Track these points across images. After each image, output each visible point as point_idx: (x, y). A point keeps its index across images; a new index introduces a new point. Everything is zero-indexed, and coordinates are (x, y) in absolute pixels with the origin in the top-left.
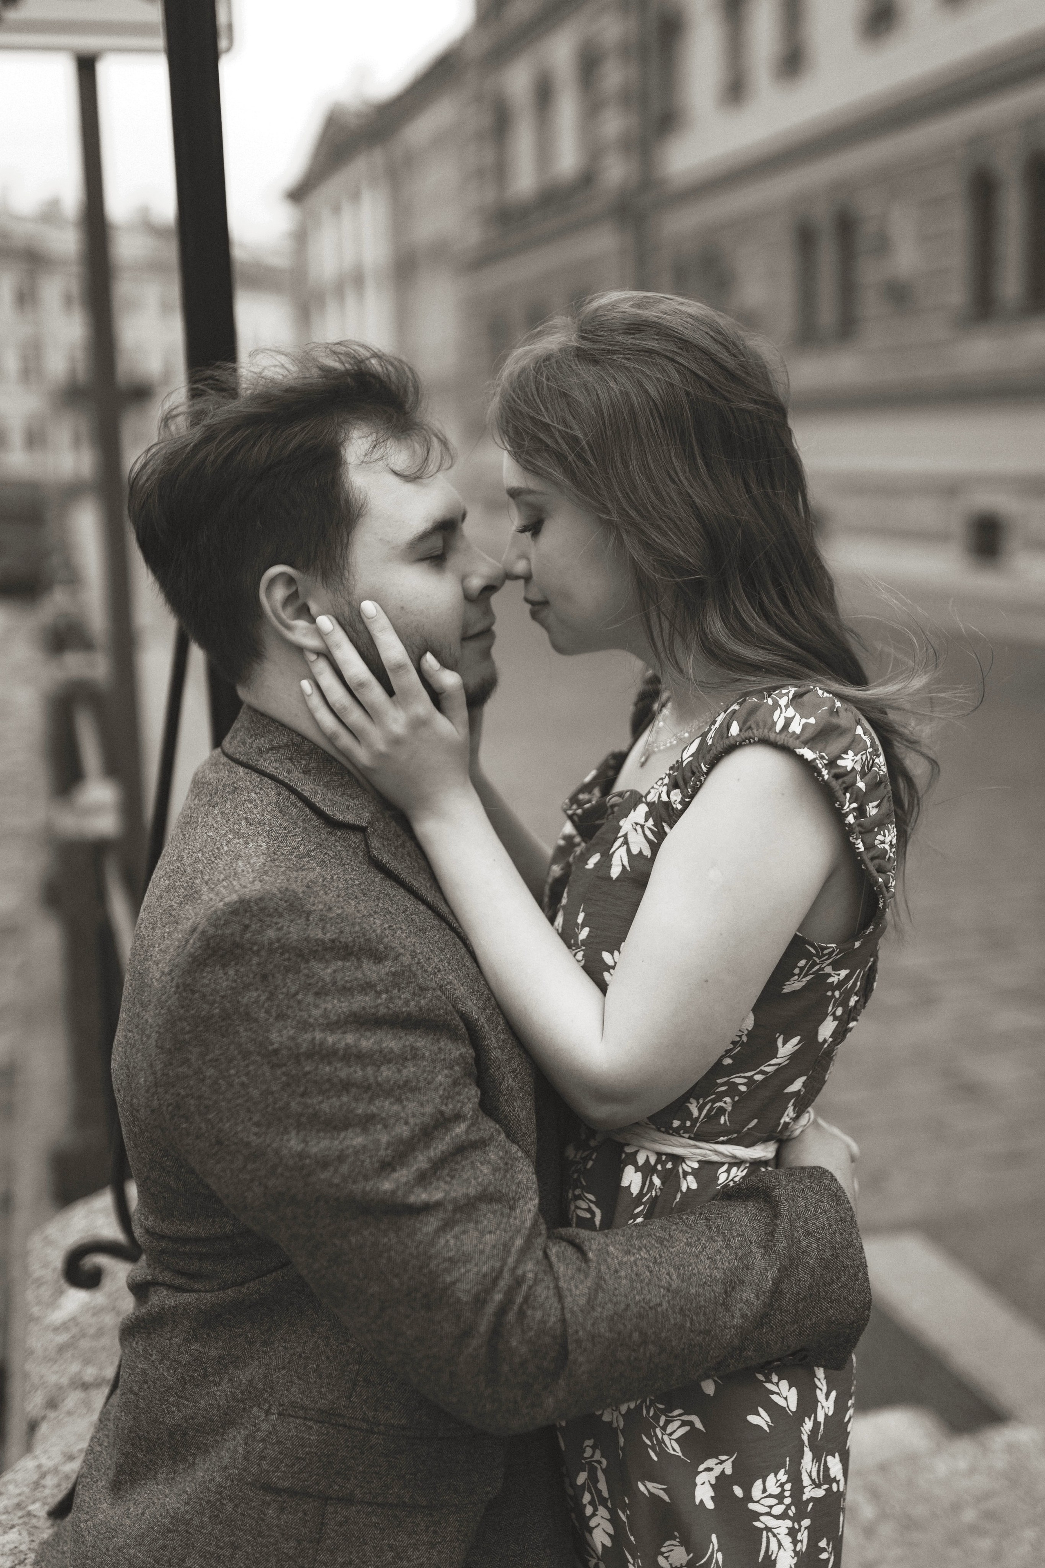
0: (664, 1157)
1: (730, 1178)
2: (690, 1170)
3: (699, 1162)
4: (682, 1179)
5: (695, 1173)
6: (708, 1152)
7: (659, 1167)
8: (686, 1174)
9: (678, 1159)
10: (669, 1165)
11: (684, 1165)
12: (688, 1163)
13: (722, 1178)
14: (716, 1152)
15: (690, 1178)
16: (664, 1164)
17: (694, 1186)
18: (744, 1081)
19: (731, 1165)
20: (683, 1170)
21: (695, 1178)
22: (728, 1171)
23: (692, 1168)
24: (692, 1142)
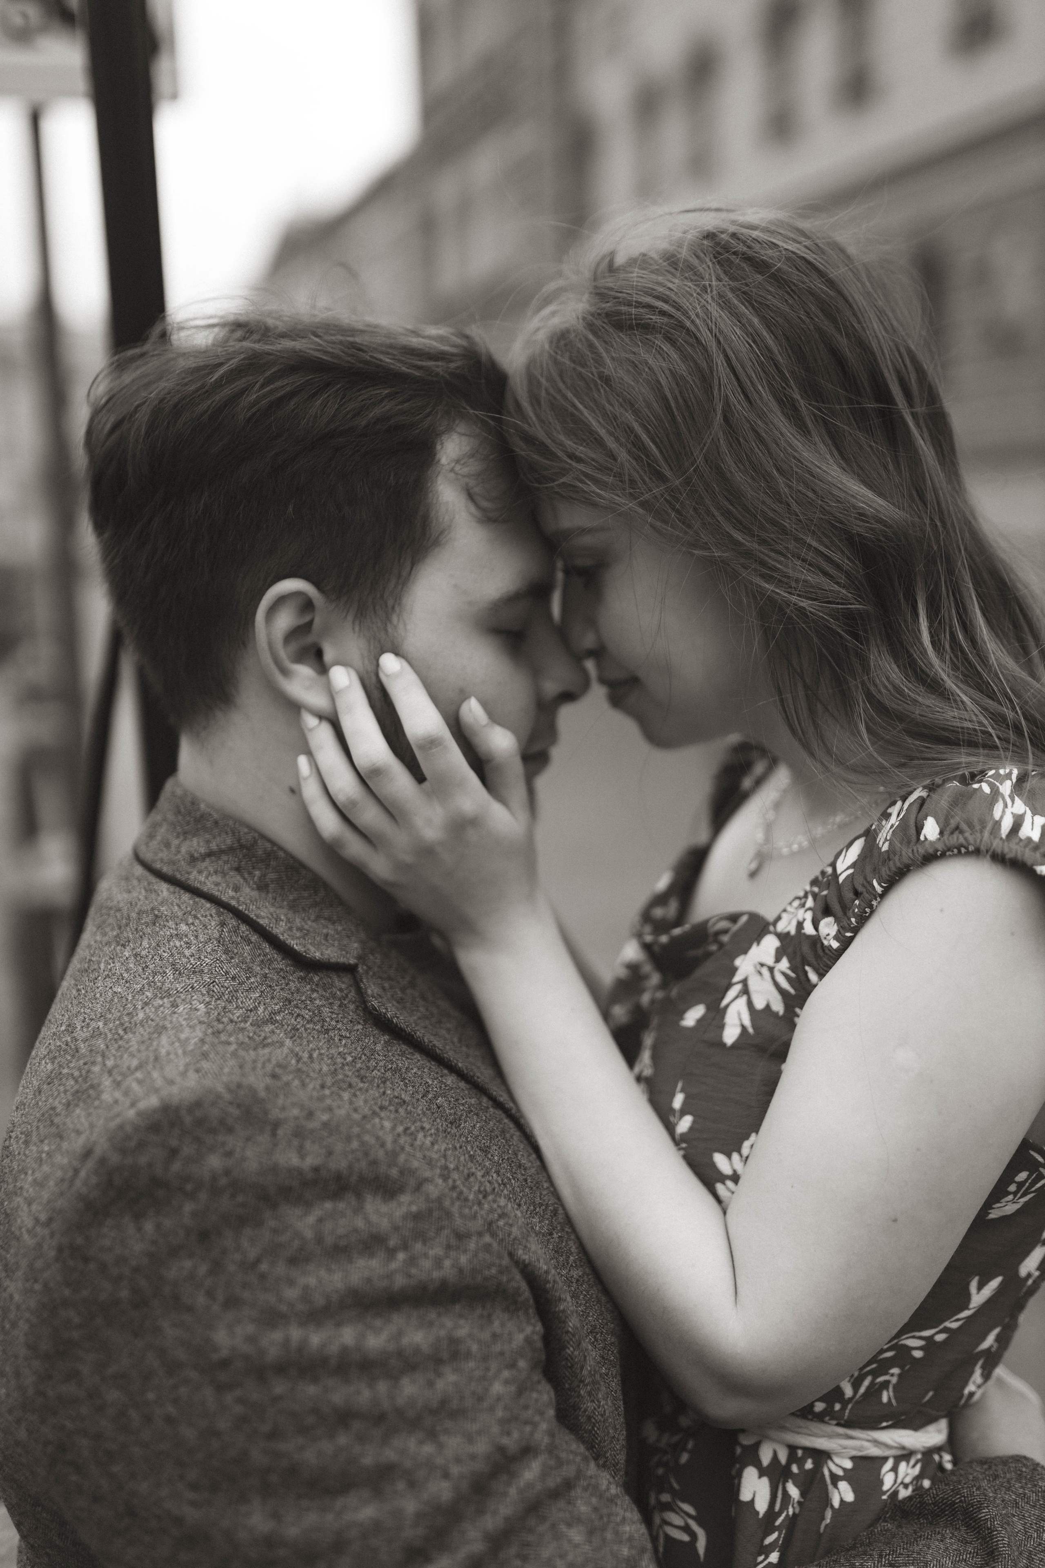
0: (800, 1453)
1: (899, 1481)
2: (840, 1473)
3: (853, 1458)
4: (830, 1487)
5: (849, 1476)
6: (866, 1444)
7: (795, 1469)
8: (835, 1479)
9: (821, 1456)
10: (809, 1465)
11: (830, 1464)
12: (837, 1460)
13: (888, 1481)
14: (877, 1443)
15: (843, 1485)
16: (801, 1462)
17: (849, 1497)
18: (920, 1343)
19: (898, 1459)
20: (830, 1471)
21: (850, 1484)
22: (895, 1469)
23: (844, 1470)
24: (841, 1430)
